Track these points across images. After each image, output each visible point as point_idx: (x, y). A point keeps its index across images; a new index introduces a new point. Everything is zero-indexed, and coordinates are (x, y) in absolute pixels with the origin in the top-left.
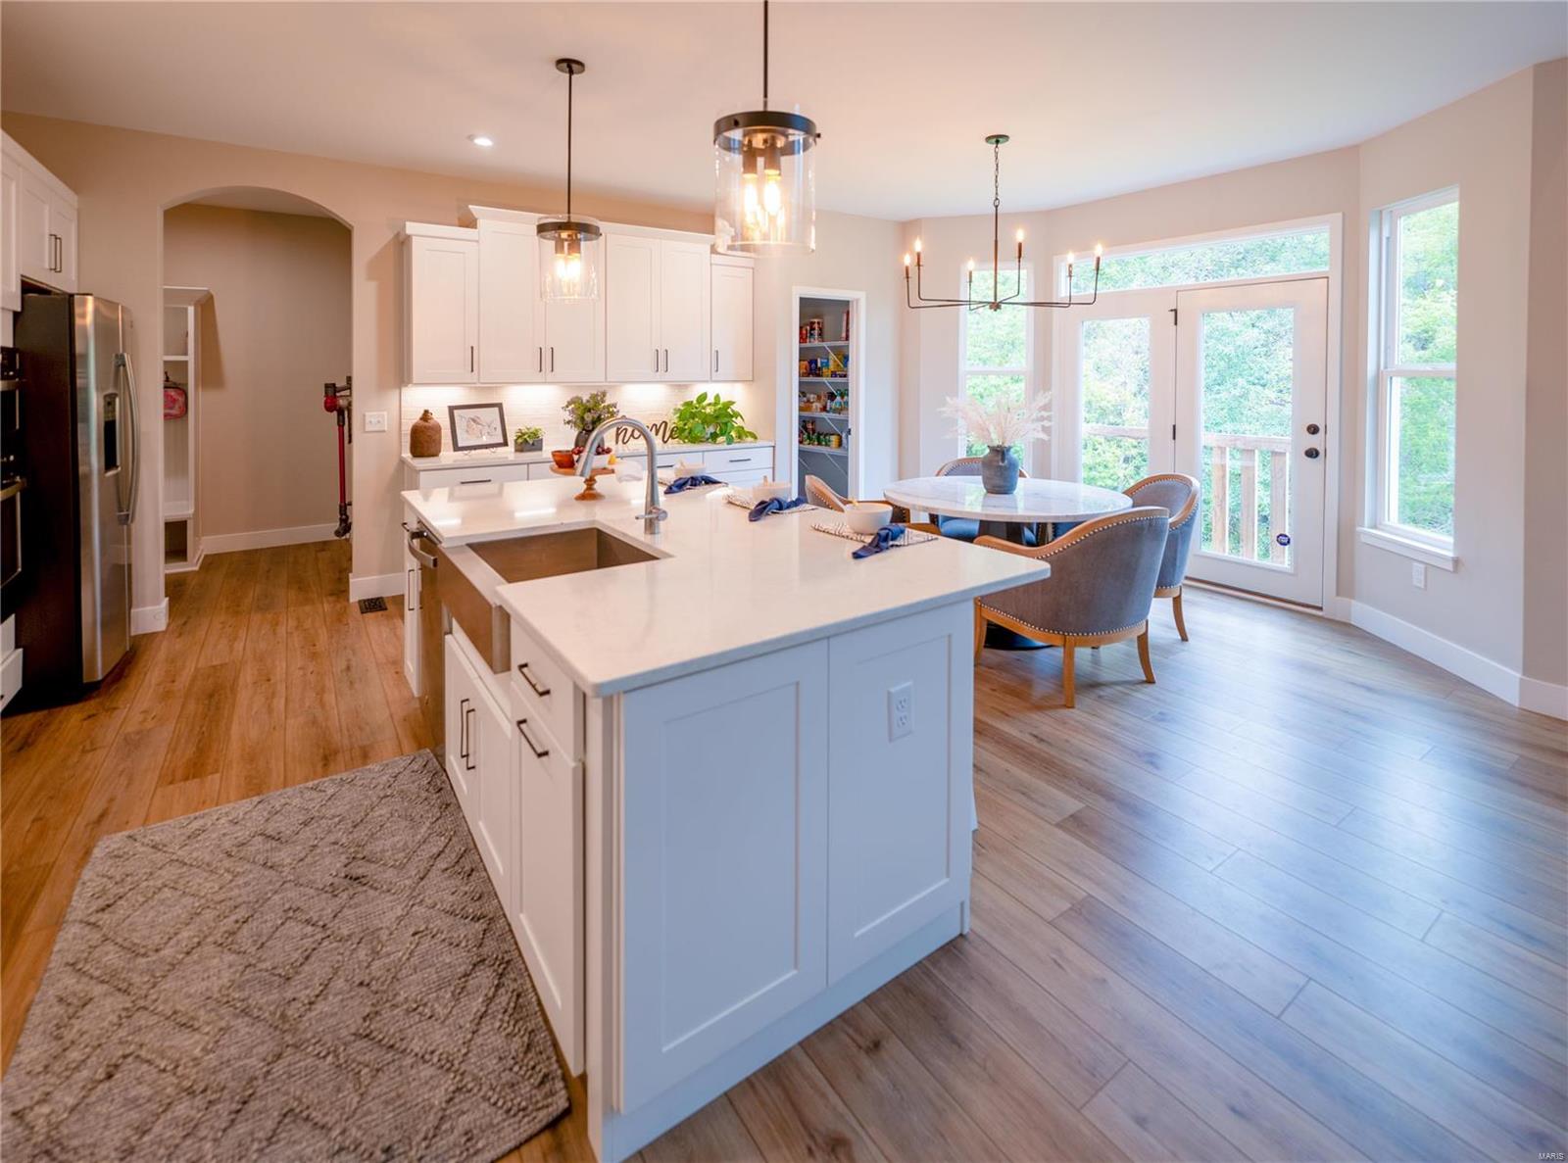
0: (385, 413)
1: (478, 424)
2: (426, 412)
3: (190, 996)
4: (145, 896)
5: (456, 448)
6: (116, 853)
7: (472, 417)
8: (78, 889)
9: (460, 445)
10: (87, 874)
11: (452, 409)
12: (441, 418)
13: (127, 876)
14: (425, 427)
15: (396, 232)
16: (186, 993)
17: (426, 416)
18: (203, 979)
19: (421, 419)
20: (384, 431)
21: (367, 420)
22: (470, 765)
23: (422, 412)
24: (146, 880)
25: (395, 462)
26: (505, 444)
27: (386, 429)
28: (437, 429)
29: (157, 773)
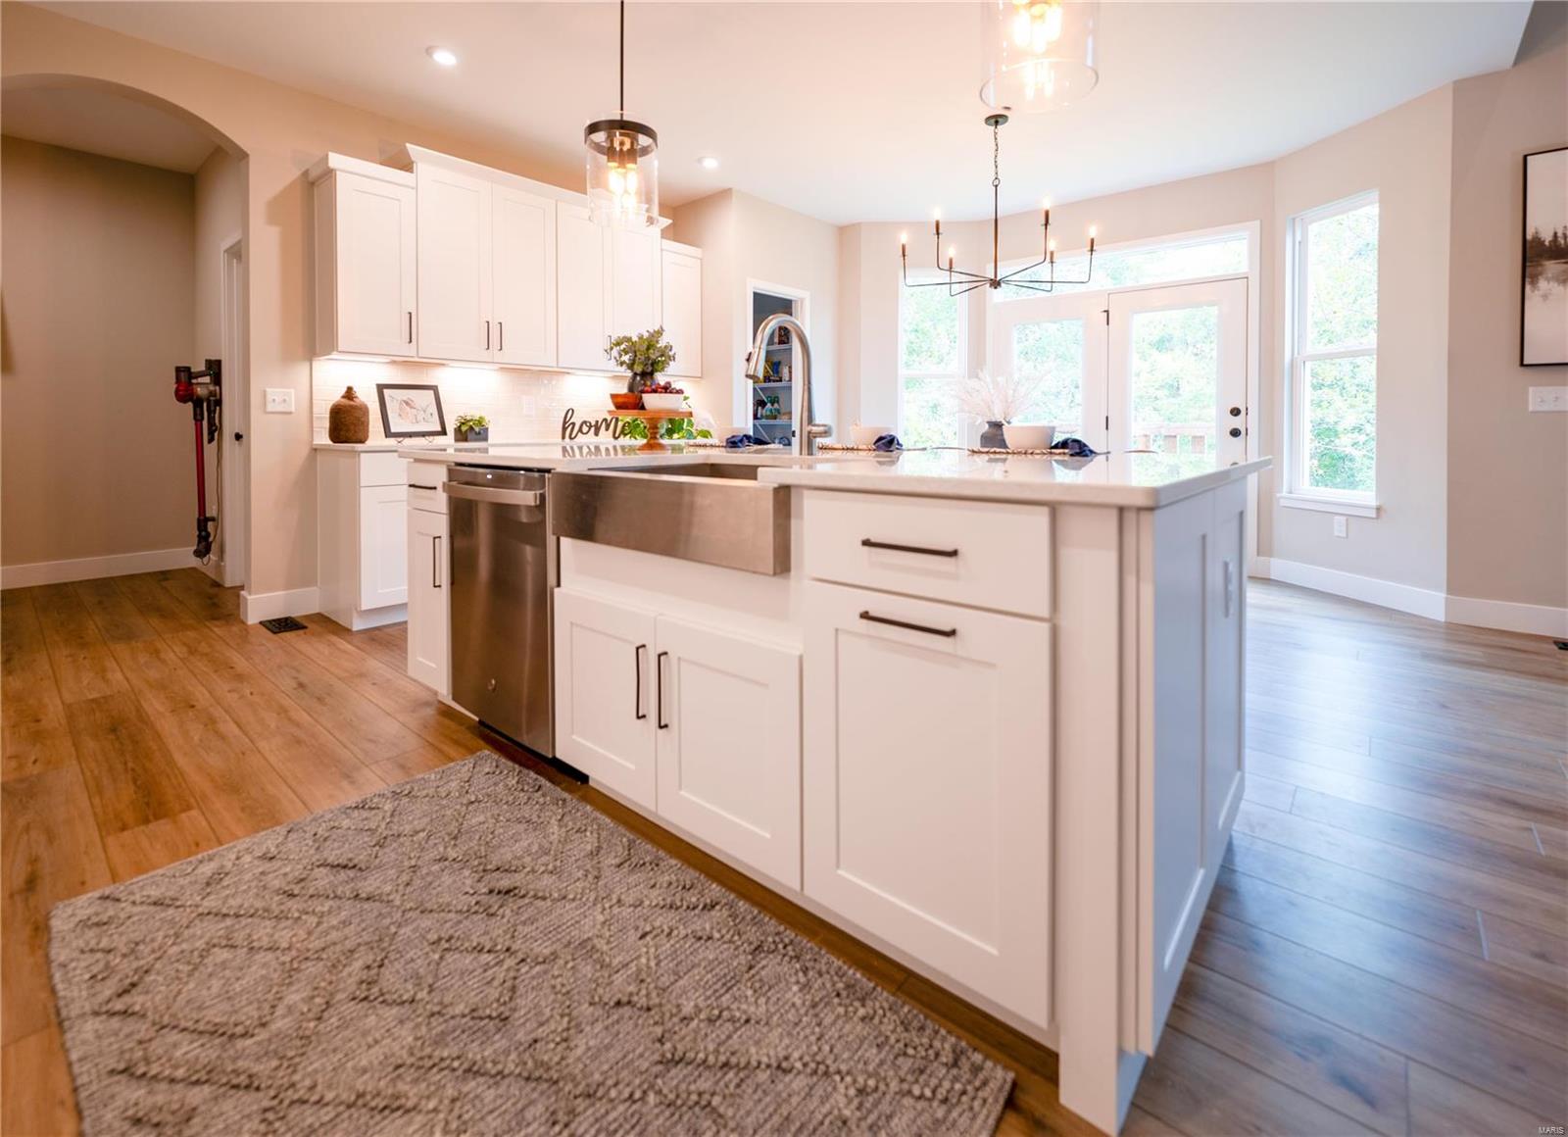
0: (292, 391)
1: (411, 407)
2: (350, 389)
3: (365, 1071)
4: (189, 963)
5: (388, 434)
6: (95, 919)
7: (405, 398)
8: (58, 976)
9: (393, 430)
10: (59, 953)
11: (381, 388)
12: (367, 396)
13: (137, 944)
14: (351, 406)
15: (303, 169)
16: (354, 1068)
17: (349, 393)
18: (370, 1047)
19: (343, 397)
20: (290, 413)
21: (269, 398)
22: (663, 724)
23: (345, 389)
24: (174, 944)
25: (305, 451)
26: (444, 432)
27: (293, 409)
28: (364, 410)
29: (91, 822)
